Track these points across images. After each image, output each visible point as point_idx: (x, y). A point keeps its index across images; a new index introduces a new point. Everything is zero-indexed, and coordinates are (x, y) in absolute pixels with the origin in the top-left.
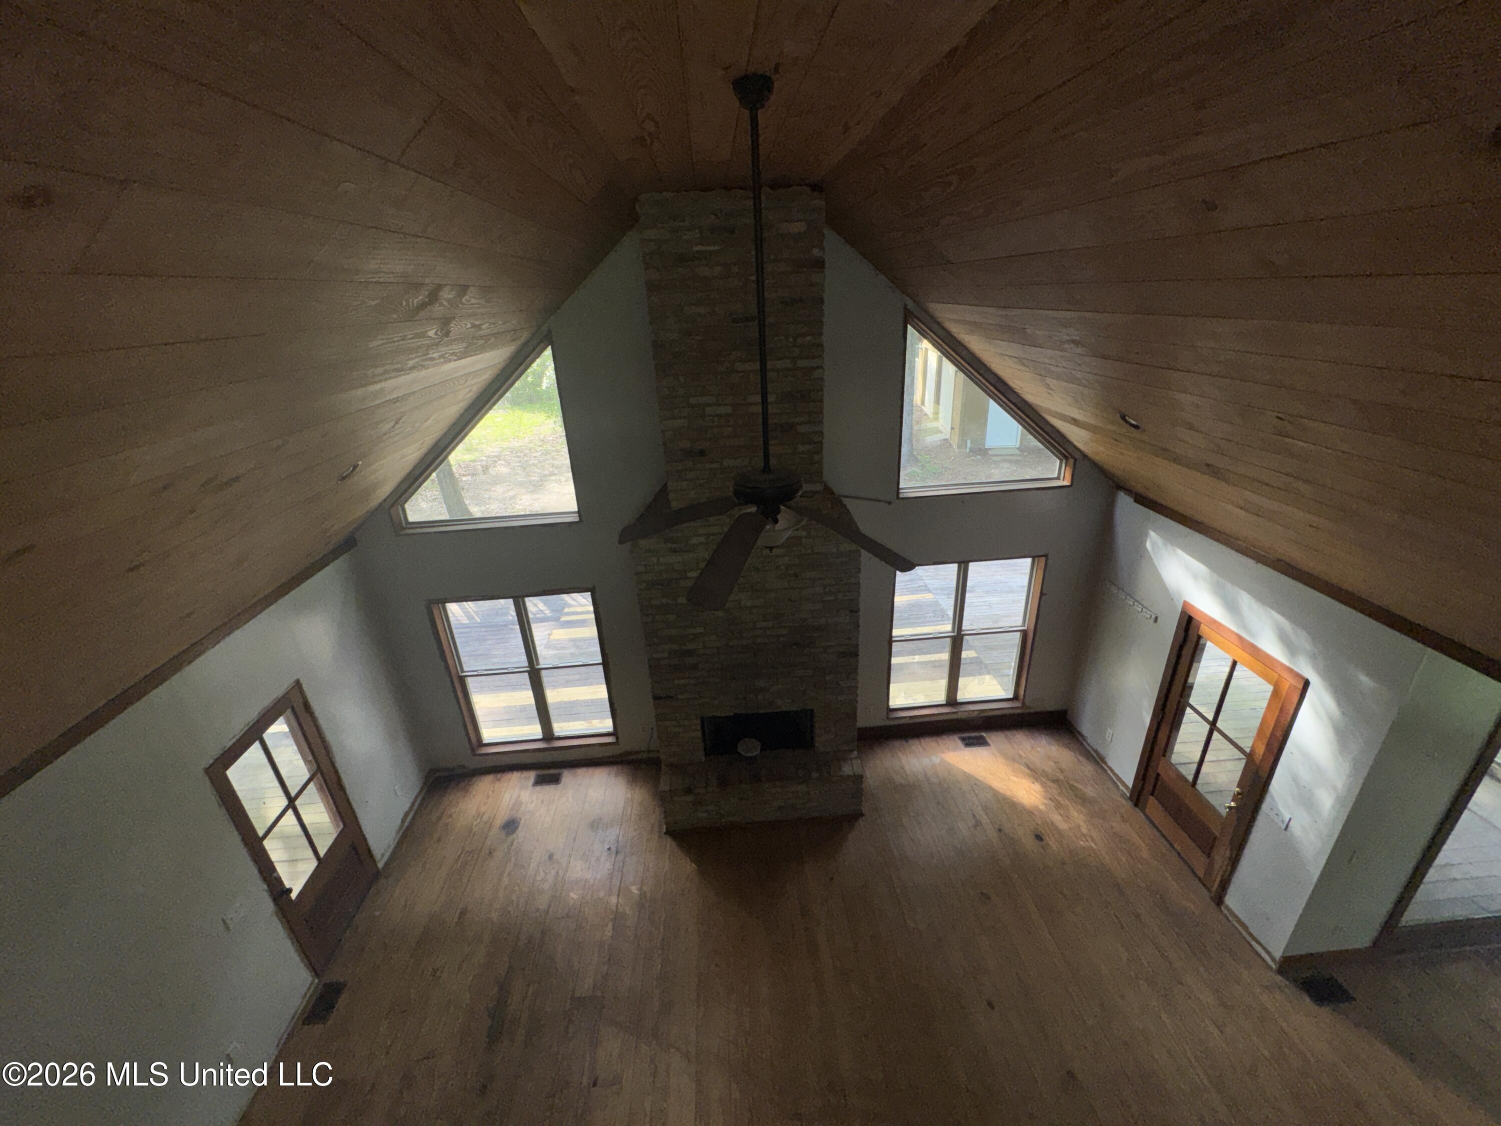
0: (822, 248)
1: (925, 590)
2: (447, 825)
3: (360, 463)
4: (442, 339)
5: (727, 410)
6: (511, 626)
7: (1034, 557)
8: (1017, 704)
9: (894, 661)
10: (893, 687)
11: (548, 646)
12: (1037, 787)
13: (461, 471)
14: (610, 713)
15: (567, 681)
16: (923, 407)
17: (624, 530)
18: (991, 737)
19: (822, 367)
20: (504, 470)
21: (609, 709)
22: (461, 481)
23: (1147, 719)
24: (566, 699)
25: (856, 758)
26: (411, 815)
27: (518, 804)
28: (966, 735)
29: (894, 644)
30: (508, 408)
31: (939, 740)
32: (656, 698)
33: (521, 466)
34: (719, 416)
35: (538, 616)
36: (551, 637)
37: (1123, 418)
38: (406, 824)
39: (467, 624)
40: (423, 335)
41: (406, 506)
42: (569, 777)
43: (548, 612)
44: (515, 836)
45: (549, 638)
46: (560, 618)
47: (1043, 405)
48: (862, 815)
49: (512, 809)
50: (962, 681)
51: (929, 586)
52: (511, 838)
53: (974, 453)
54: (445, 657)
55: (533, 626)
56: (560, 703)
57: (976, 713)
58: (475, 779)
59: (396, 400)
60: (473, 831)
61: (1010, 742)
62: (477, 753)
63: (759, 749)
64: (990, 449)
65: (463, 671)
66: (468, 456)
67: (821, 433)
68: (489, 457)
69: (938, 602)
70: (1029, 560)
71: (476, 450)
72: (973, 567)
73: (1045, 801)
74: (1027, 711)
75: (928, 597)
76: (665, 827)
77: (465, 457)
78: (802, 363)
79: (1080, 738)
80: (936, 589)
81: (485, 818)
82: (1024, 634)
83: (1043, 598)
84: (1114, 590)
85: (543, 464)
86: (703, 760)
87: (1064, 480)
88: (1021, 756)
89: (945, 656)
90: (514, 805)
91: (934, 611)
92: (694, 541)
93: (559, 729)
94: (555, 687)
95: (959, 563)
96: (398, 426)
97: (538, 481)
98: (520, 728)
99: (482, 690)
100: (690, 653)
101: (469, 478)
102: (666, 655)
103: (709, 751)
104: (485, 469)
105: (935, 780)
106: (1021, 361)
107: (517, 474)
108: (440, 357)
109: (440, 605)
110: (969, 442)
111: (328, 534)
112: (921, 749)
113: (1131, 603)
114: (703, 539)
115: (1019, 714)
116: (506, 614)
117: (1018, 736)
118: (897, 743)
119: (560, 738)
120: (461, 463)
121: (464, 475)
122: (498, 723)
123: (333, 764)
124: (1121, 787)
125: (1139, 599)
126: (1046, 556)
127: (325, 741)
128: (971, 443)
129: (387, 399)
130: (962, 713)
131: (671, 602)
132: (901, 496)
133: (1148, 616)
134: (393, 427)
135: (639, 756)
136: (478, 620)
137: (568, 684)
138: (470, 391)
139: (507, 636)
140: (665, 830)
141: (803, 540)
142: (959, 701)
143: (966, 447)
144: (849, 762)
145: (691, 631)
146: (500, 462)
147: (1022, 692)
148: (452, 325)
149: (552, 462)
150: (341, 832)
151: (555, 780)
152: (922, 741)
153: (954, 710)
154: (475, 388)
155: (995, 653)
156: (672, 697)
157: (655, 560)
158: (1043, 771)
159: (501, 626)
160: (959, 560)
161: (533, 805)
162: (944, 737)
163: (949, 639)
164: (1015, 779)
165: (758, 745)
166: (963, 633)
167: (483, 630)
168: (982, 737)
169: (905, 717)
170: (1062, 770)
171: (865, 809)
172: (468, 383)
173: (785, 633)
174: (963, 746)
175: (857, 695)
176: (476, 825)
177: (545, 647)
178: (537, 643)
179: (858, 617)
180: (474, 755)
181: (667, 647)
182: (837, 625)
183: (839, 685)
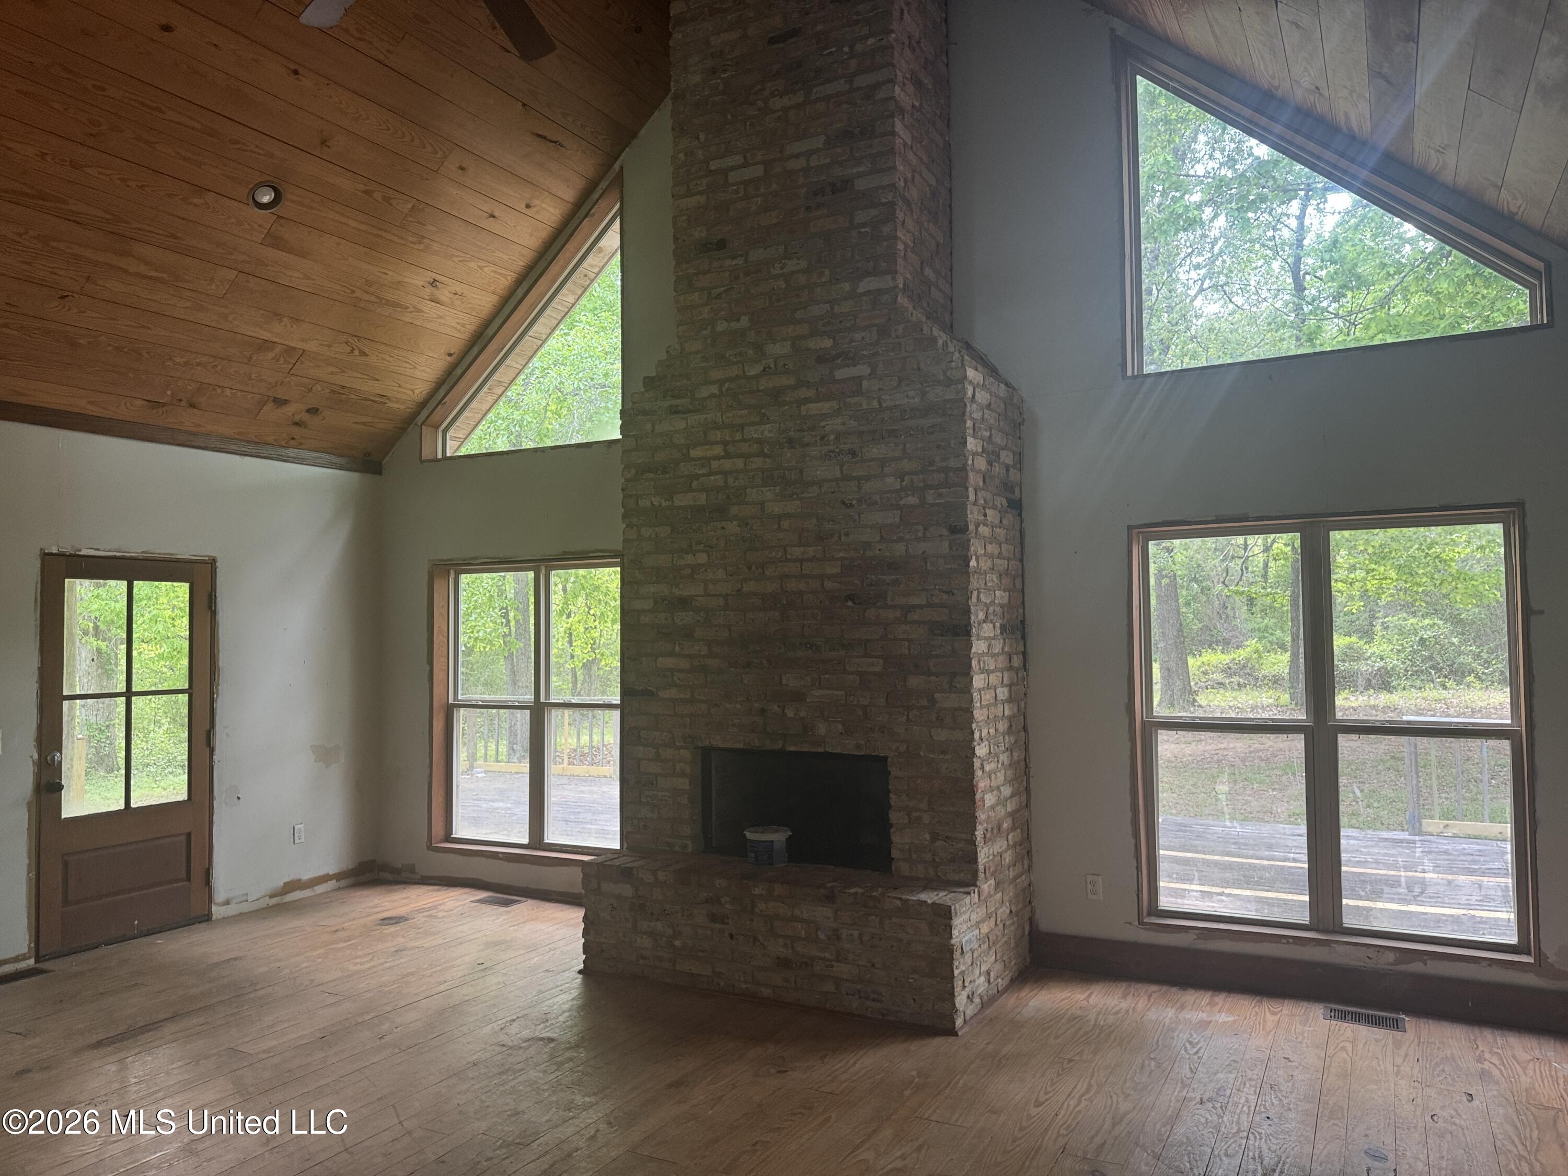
2: (329, 906)
5: (759, 171)
28: (1349, 1009)
34: (747, 183)
48: (953, 1033)
60: (347, 914)
62: (434, 845)
65: (456, 697)
74: (1552, 985)
78: (861, 81)
90: (426, 908)
92: (704, 392)
100: (684, 603)
102: (648, 605)
109: (451, 575)
112: (1205, 1002)
114: (714, 389)
118: (1156, 988)
131: (664, 504)
140: (582, 965)
141: (865, 384)
145: (689, 559)
147: (1531, 925)
156: (652, 695)
166: (1334, 724)
168: (1396, 1020)
169: (1186, 930)
173: (834, 572)
174: (1321, 1017)
179: (966, 546)
180: (430, 847)
181: (652, 589)
182: (925, 560)
183: (933, 701)
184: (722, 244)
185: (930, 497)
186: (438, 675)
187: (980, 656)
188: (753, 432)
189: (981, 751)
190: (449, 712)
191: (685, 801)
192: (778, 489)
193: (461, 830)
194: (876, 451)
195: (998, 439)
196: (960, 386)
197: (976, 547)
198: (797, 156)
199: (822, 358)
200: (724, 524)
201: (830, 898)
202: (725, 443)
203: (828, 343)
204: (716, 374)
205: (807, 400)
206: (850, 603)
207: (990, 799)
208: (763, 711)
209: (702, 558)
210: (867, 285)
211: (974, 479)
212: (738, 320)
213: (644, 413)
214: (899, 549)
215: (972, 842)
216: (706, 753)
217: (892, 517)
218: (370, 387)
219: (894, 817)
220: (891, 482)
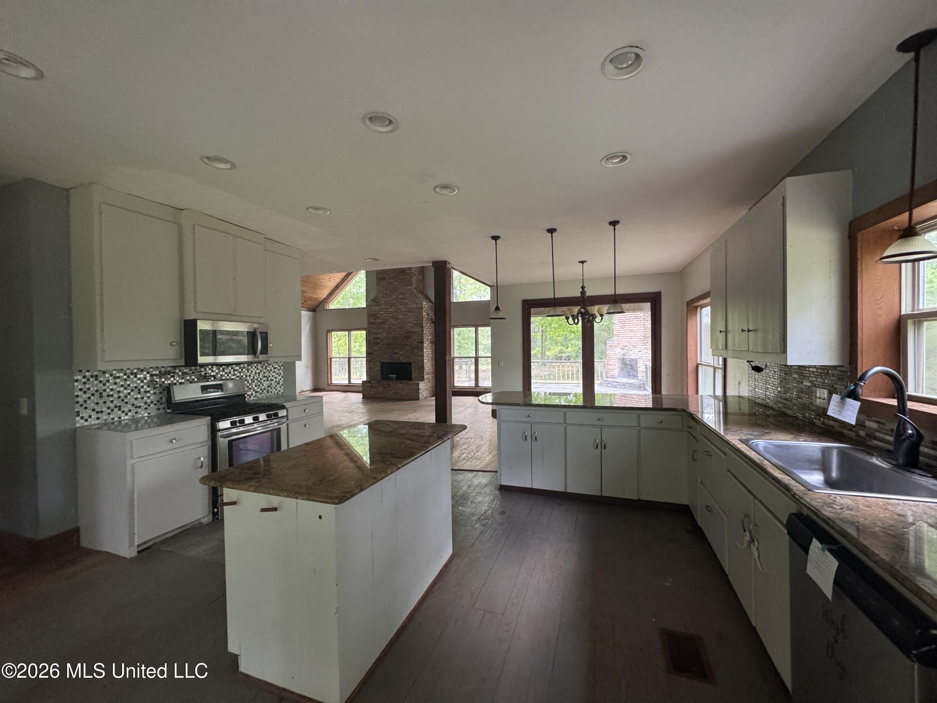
57: (483, 390)
58: (326, 392)
86: (380, 380)
92: (381, 303)
102: (371, 338)
109: (330, 332)
114: (383, 302)
130: (478, 389)
141: (408, 303)
145: (379, 331)
173: (403, 333)
179: (423, 329)
180: (328, 385)
183: (418, 353)
184: (384, 278)
185: (418, 322)
186: (329, 352)
187: (425, 347)
188: (390, 310)
189: (425, 361)
190: (331, 359)
191: (379, 371)
192: (394, 319)
193: (334, 382)
194: (409, 314)
195: (430, 312)
196: (422, 305)
197: (425, 330)
199: (401, 299)
200: (385, 325)
201: (402, 383)
202: (385, 311)
203: (402, 296)
204: (383, 300)
205: (399, 305)
207: (427, 369)
208: (392, 356)
209: (381, 331)
210: (408, 288)
211: (424, 319)
213: (371, 305)
214: (413, 330)
215: (423, 375)
216: (382, 363)
218: (316, 296)
219: (412, 371)
220: (412, 319)
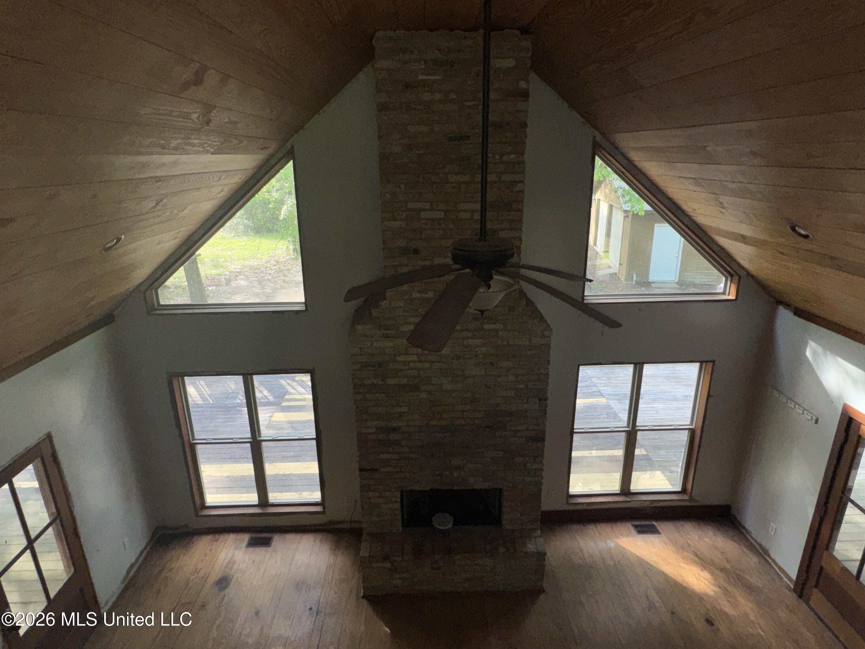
0: (527, 82)
1: (600, 395)
2: (166, 578)
3: (123, 237)
4: (203, 127)
5: (441, 215)
6: (238, 408)
7: (701, 362)
8: (686, 497)
9: (574, 454)
10: (572, 477)
11: (268, 427)
12: (706, 575)
13: (208, 282)
14: (319, 486)
15: (283, 457)
16: (595, 248)
17: (349, 291)
18: (659, 525)
19: (522, 182)
20: (243, 283)
21: (319, 483)
22: (208, 290)
23: (811, 511)
24: (281, 473)
25: (540, 537)
26: (137, 566)
27: (232, 562)
28: (637, 523)
29: (575, 435)
30: (250, 235)
31: (613, 526)
32: (361, 470)
33: (257, 281)
34: (433, 220)
35: (262, 400)
36: (272, 418)
37: (793, 229)
38: (131, 575)
39: (201, 404)
40: (187, 116)
41: (159, 291)
42: (277, 540)
43: (271, 398)
44: (226, 591)
45: (270, 420)
46: (281, 403)
47: (713, 225)
48: (544, 591)
49: (226, 567)
50: (635, 475)
51: (602, 392)
52: (222, 593)
53: (640, 285)
54: (180, 425)
55: (259, 409)
56: (276, 475)
57: (648, 503)
58: (195, 538)
59: (158, 179)
60: (190, 586)
61: (679, 532)
62: (199, 514)
63: (452, 522)
64: (653, 283)
65: (194, 439)
66: (215, 271)
67: (520, 239)
68: (231, 272)
69: (610, 405)
70: (697, 365)
71: (222, 266)
72: (648, 369)
73: (714, 588)
74: (694, 504)
75: (602, 401)
76: (362, 591)
77: (212, 271)
78: (506, 178)
79: (744, 532)
80: (609, 395)
81: (201, 574)
82: (692, 432)
83: (710, 399)
84: (775, 393)
85: (276, 279)
86: (401, 531)
87: (729, 295)
88: (689, 545)
89: (620, 453)
90: (229, 563)
91: (607, 414)
93: (274, 498)
94: (272, 462)
95: (635, 364)
96: (158, 207)
97: (271, 293)
98: (240, 495)
99: (209, 461)
100: (395, 430)
101: (214, 288)
102: (372, 430)
103: (406, 524)
104: (228, 282)
105: (611, 563)
106: (697, 181)
107: (254, 287)
108: (200, 145)
109: (180, 378)
110: (635, 276)
111: (89, 306)
112: (597, 533)
113: (793, 406)
115: (685, 507)
116: (235, 398)
117: (686, 526)
118: (575, 527)
119: (274, 505)
120: (209, 276)
121: (210, 286)
122: (221, 490)
123: (71, 512)
124: (785, 579)
125: (799, 402)
126: (713, 362)
127: (67, 491)
128: (637, 277)
129: (152, 175)
130: (634, 502)
131: (380, 383)
132: (585, 302)
133: (810, 418)
134: (154, 207)
135: (344, 526)
136: (211, 401)
137: (284, 459)
138: (222, 191)
139: (234, 416)
140: (362, 594)
141: (500, 333)
142: (632, 491)
143: (632, 279)
144: (533, 539)
145: (398, 409)
146: (240, 277)
147: (689, 486)
148: (212, 114)
149: (283, 278)
150: (72, 576)
151: (266, 543)
152: (598, 526)
153: (628, 499)
154: (226, 189)
155: (662, 452)
156: (376, 470)
157: (369, 344)
158: (712, 560)
159: (230, 407)
160: (635, 361)
161: (245, 565)
162: (618, 524)
163: (624, 434)
164: (685, 566)
165: (451, 519)
166: (637, 428)
167: (214, 410)
168: (653, 525)
169: (583, 504)
170: (728, 561)
171: (546, 586)
172: (222, 182)
173: (480, 416)
174: (636, 533)
175: (542, 478)
176: (193, 580)
177: (266, 428)
178: (261, 423)
179: (546, 405)
180: (197, 516)
181: (375, 423)
182: (526, 411)
183: (526, 466)
184: (416, 251)
185: (531, 385)
192: (450, 379)
194: (504, 364)
196: (549, 339)
198: (465, 211)
199: (477, 318)
200: (418, 393)
202: (418, 355)
204: (412, 320)
205: (468, 338)
206: (488, 429)
208: (440, 475)
209: (405, 409)
212: (426, 293)
214: (514, 407)
217: (512, 393)
220: (511, 378)
